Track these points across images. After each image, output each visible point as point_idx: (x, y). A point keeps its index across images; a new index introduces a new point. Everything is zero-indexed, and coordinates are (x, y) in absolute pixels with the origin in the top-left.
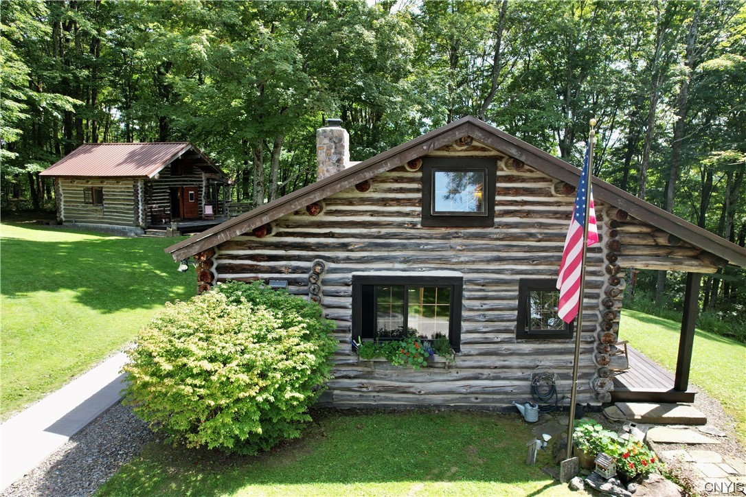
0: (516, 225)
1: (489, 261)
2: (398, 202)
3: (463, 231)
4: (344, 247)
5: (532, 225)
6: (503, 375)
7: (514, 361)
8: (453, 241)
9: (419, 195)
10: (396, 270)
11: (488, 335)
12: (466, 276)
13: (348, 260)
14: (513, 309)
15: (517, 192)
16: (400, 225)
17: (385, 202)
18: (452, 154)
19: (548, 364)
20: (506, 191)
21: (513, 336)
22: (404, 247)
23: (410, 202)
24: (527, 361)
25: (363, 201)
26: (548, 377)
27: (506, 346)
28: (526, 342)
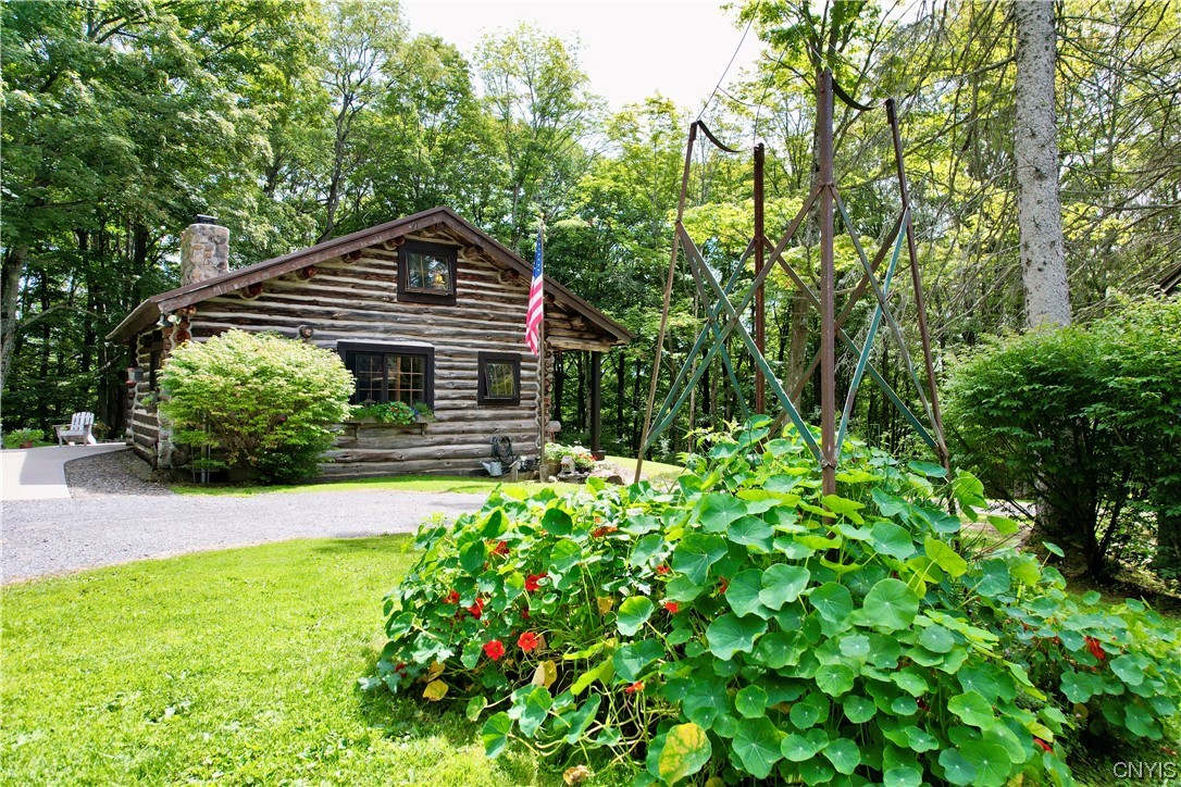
0: (473, 306)
1: (454, 335)
2: (378, 277)
3: (431, 308)
4: (329, 315)
5: (485, 307)
6: (469, 439)
7: (478, 425)
8: (425, 316)
9: (395, 272)
10: (377, 339)
11: (456, 402)
12: (437, 348)
13: (332, 327)
14: (474, 379)
15: (474, 277)
16: (379, 298)
17: (366, 276)
18: (423, 239)
19: (504, 427)
20: (465, 276)
21: (475, 402)
22: (383, 319)
23: (388, 278)
24: (487, 425)
25: (346, 273)
26: (505, 440)
27: (470, 412)
28: (486, 409)
